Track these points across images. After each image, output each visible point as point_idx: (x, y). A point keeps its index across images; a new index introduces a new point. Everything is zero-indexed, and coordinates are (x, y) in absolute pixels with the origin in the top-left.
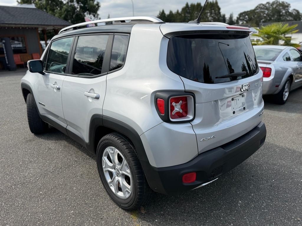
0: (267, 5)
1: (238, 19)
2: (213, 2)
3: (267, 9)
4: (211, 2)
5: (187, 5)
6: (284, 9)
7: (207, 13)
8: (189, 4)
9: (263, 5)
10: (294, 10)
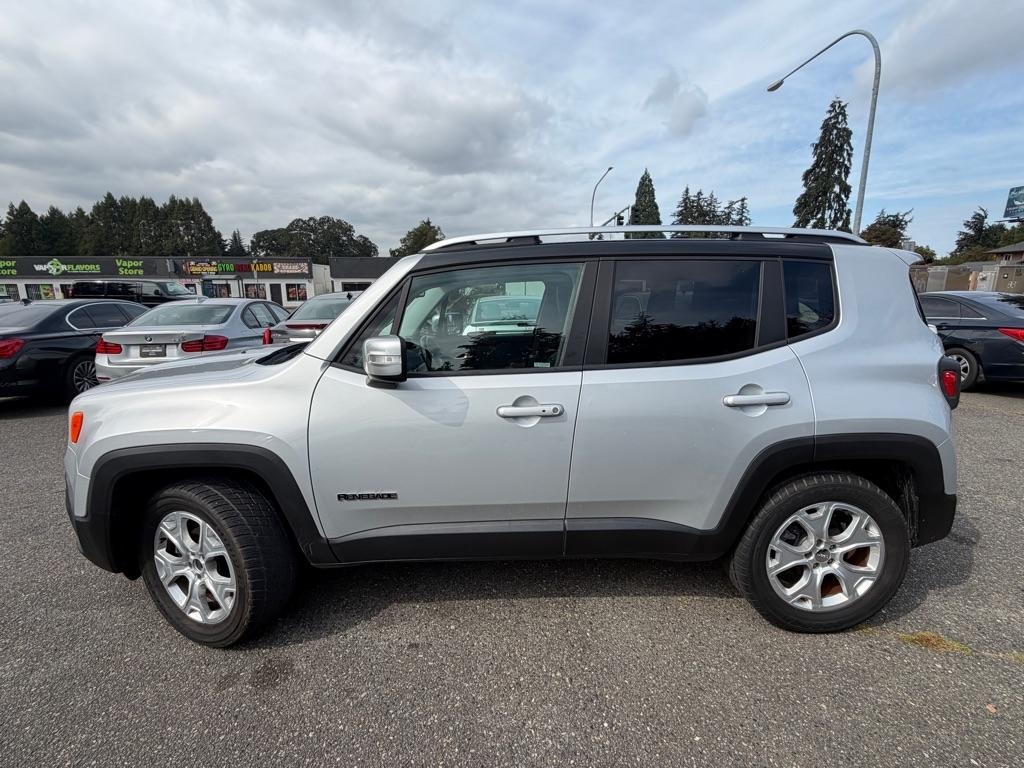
0: (311, 223)
1: (255, 245)
2: (187, 200)
3: (313, 230)
4: (181, 201)
5: (109, 197)
6: (345, 234)
7: (178, 226)
8: (117, 198)
9: (304, 222)
10: (361, 236)
